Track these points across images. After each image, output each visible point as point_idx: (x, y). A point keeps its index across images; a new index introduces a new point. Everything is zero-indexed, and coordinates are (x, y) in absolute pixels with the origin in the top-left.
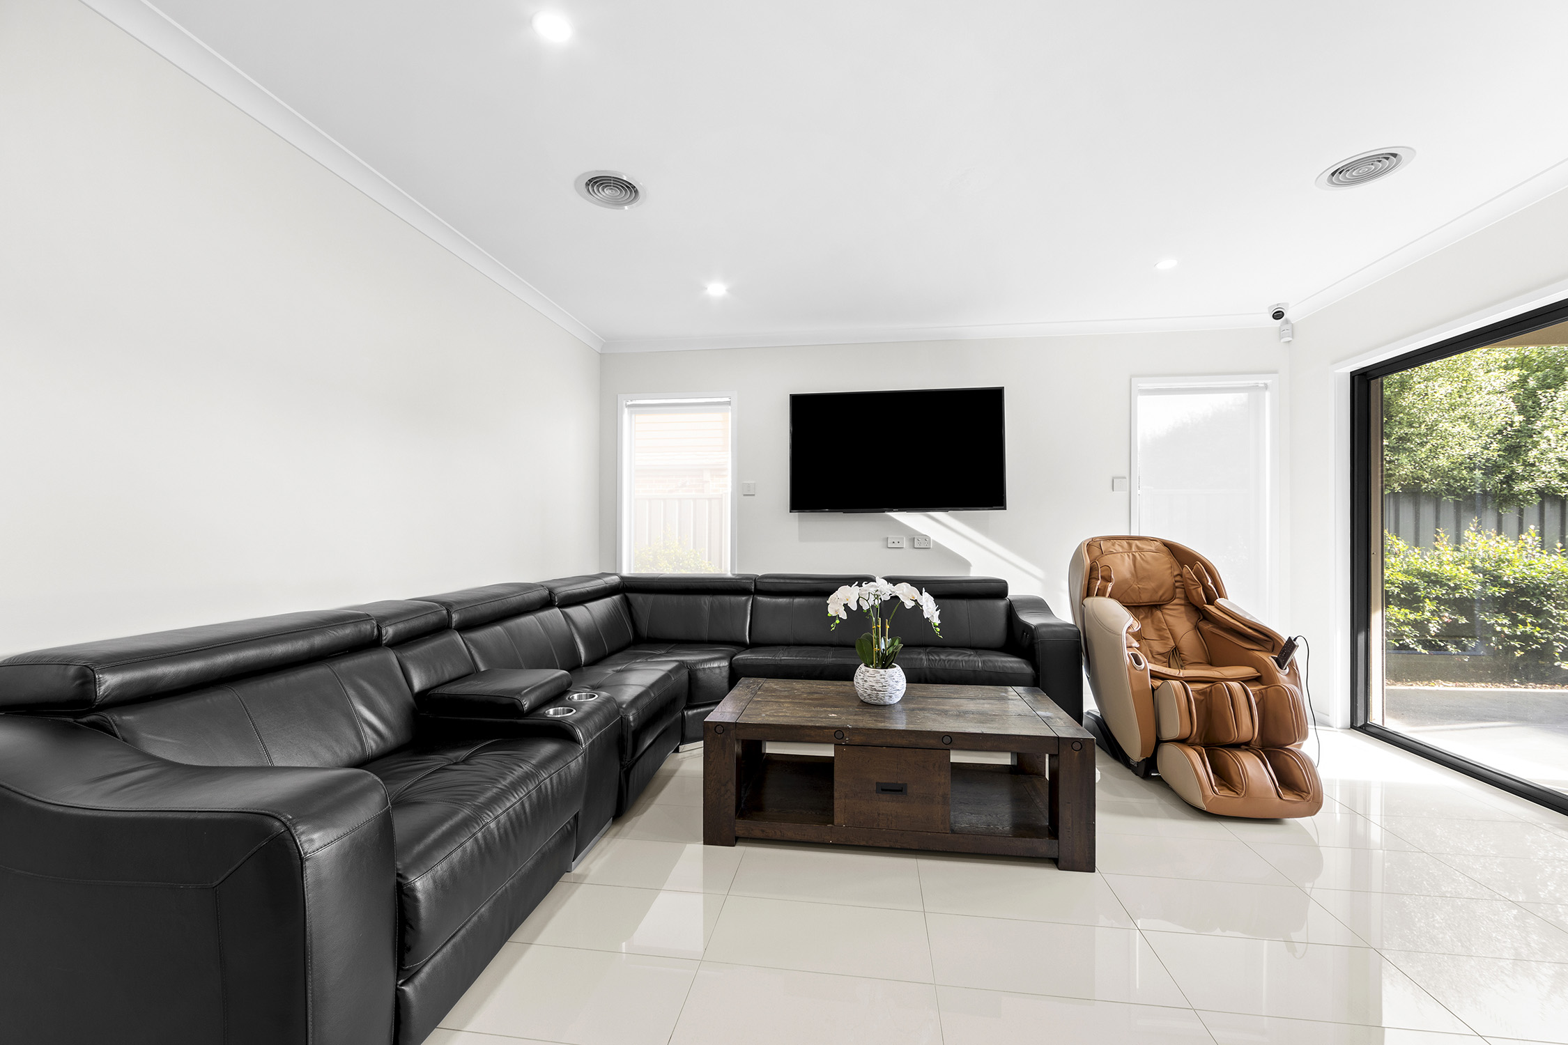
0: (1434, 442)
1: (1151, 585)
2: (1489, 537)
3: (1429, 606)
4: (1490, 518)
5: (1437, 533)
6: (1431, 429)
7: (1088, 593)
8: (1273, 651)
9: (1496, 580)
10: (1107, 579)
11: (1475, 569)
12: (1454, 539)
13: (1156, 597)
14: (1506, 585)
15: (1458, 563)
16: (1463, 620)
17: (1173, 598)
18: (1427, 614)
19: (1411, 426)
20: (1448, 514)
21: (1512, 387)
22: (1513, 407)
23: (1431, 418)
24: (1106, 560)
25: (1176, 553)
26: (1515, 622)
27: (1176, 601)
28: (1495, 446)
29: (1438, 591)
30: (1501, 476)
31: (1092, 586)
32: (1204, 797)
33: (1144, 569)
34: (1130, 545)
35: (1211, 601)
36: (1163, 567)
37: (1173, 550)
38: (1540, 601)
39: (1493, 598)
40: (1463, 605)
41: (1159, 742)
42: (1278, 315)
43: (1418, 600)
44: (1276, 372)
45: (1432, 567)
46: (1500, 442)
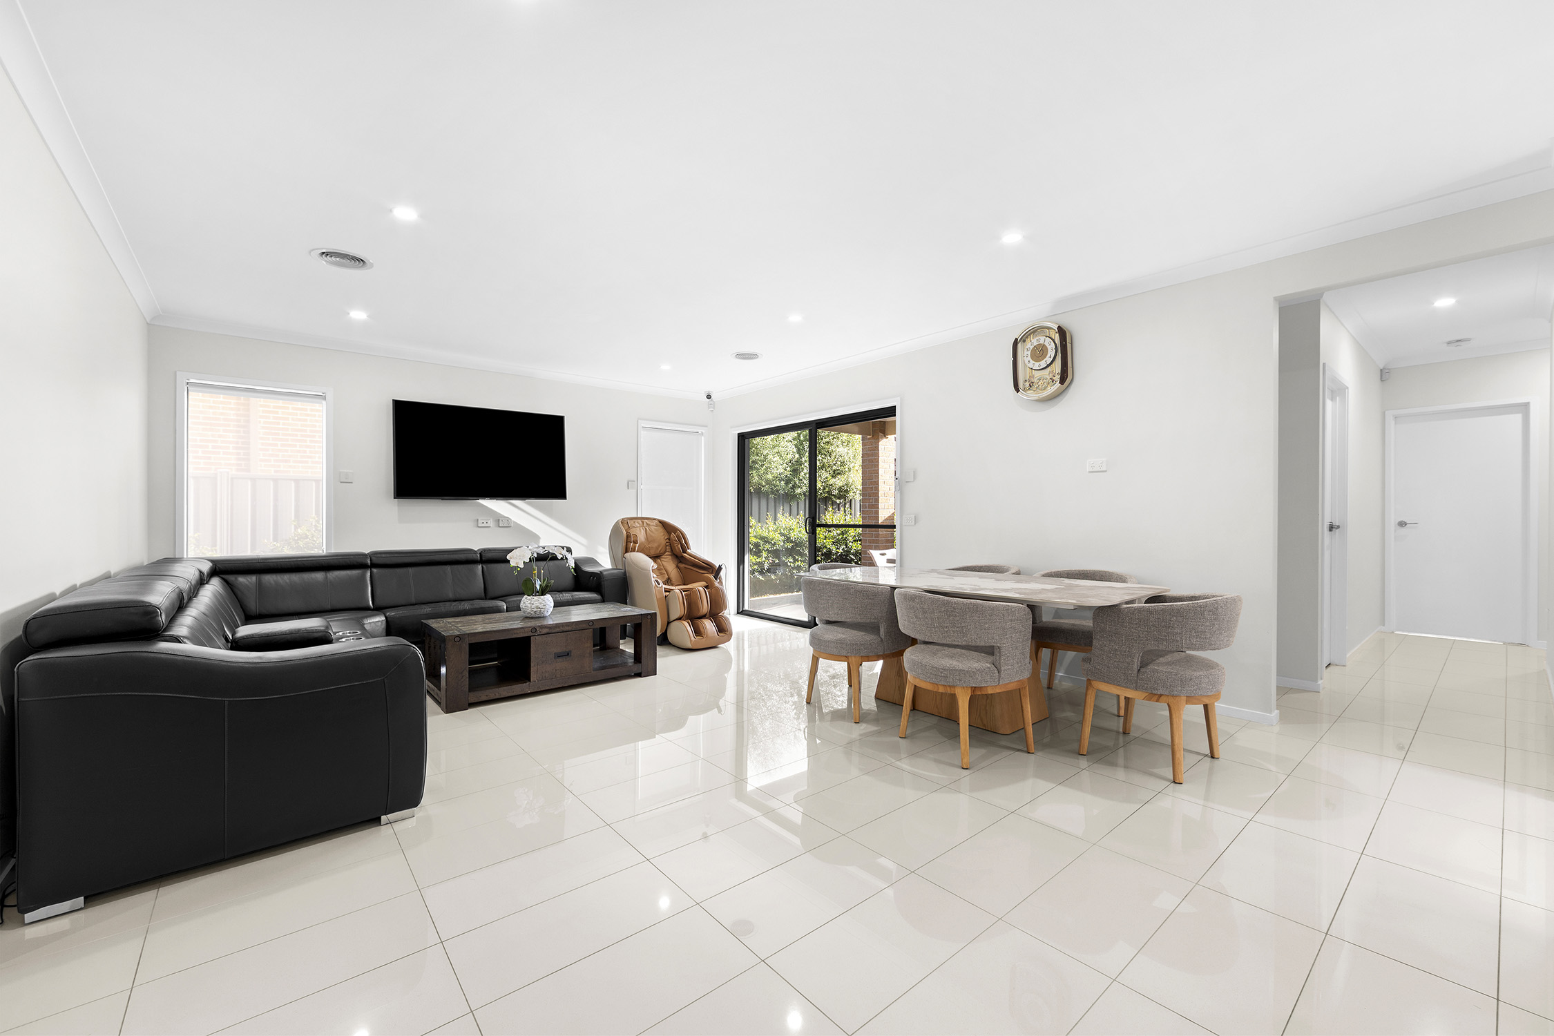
0: (766, 465)
1: (655, 545)
2: (786, 517)
3: (764, 554)
4: (787, 508)
5: (767, 515)
6: (765, 458)
7: (627, 551)
8: (712, 573)
9: (788, 539)
10: (636, 542)
11: (782, 534)
12: (774, 519)
13: (658, 552)
14: (792, 542)
15: (775, 531)
16: (777, 561)
17: (665, 552)
18: (764, 559)
19: (757, 455)
20: (772, 504)
21: (794, 439)
22: (795, 450)
23: (765, 452)
24: (632, 532)
25: (667, 528)
26: (795, 560)
27: (667, 553)
28: (788, 469)
29: (768, 546)
30: (791, 485)
31: (628, 546)
32: (691, 641)
33: (651, 536)
34: (643, 522)
35: (685, 551)
36: (660, 535)
37: (664, 524)
38: (803, 549)
39: (787, 549)
40: (776, 553)
41: (669, 623)
42: (709, 397)
43: (760, 551)
44: (707, 426)
45: (765, 534)
46: (790, 467)
